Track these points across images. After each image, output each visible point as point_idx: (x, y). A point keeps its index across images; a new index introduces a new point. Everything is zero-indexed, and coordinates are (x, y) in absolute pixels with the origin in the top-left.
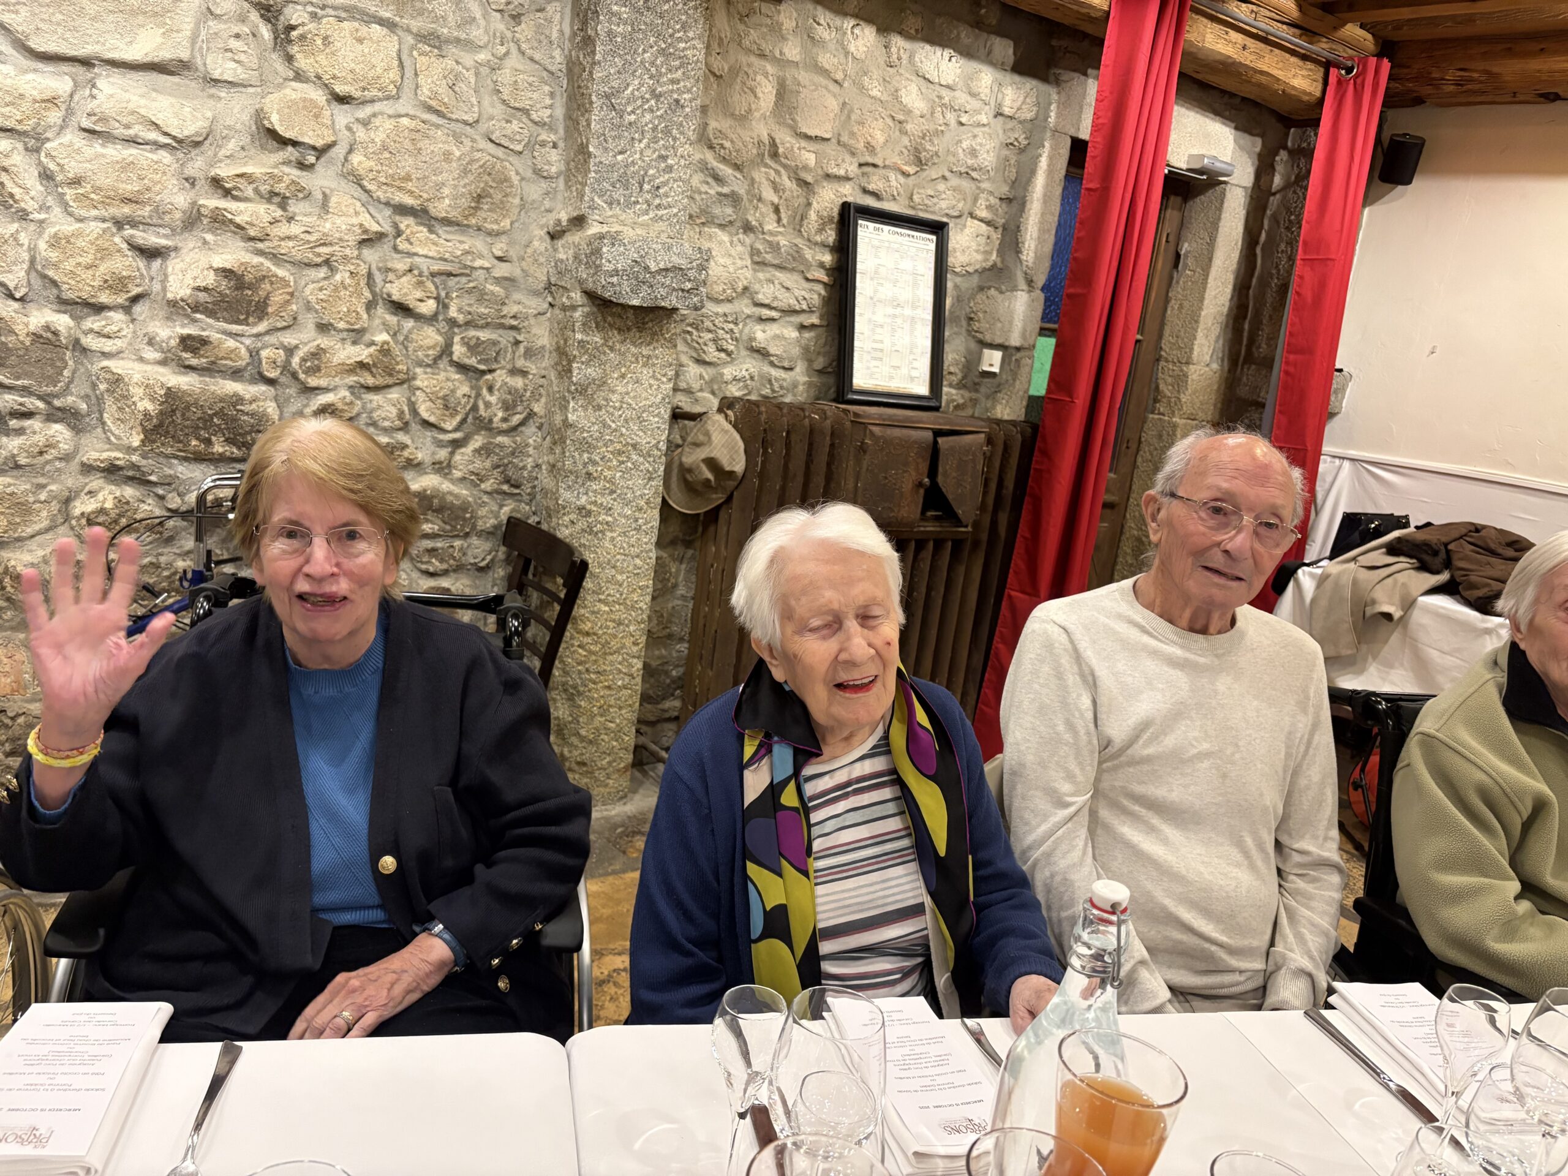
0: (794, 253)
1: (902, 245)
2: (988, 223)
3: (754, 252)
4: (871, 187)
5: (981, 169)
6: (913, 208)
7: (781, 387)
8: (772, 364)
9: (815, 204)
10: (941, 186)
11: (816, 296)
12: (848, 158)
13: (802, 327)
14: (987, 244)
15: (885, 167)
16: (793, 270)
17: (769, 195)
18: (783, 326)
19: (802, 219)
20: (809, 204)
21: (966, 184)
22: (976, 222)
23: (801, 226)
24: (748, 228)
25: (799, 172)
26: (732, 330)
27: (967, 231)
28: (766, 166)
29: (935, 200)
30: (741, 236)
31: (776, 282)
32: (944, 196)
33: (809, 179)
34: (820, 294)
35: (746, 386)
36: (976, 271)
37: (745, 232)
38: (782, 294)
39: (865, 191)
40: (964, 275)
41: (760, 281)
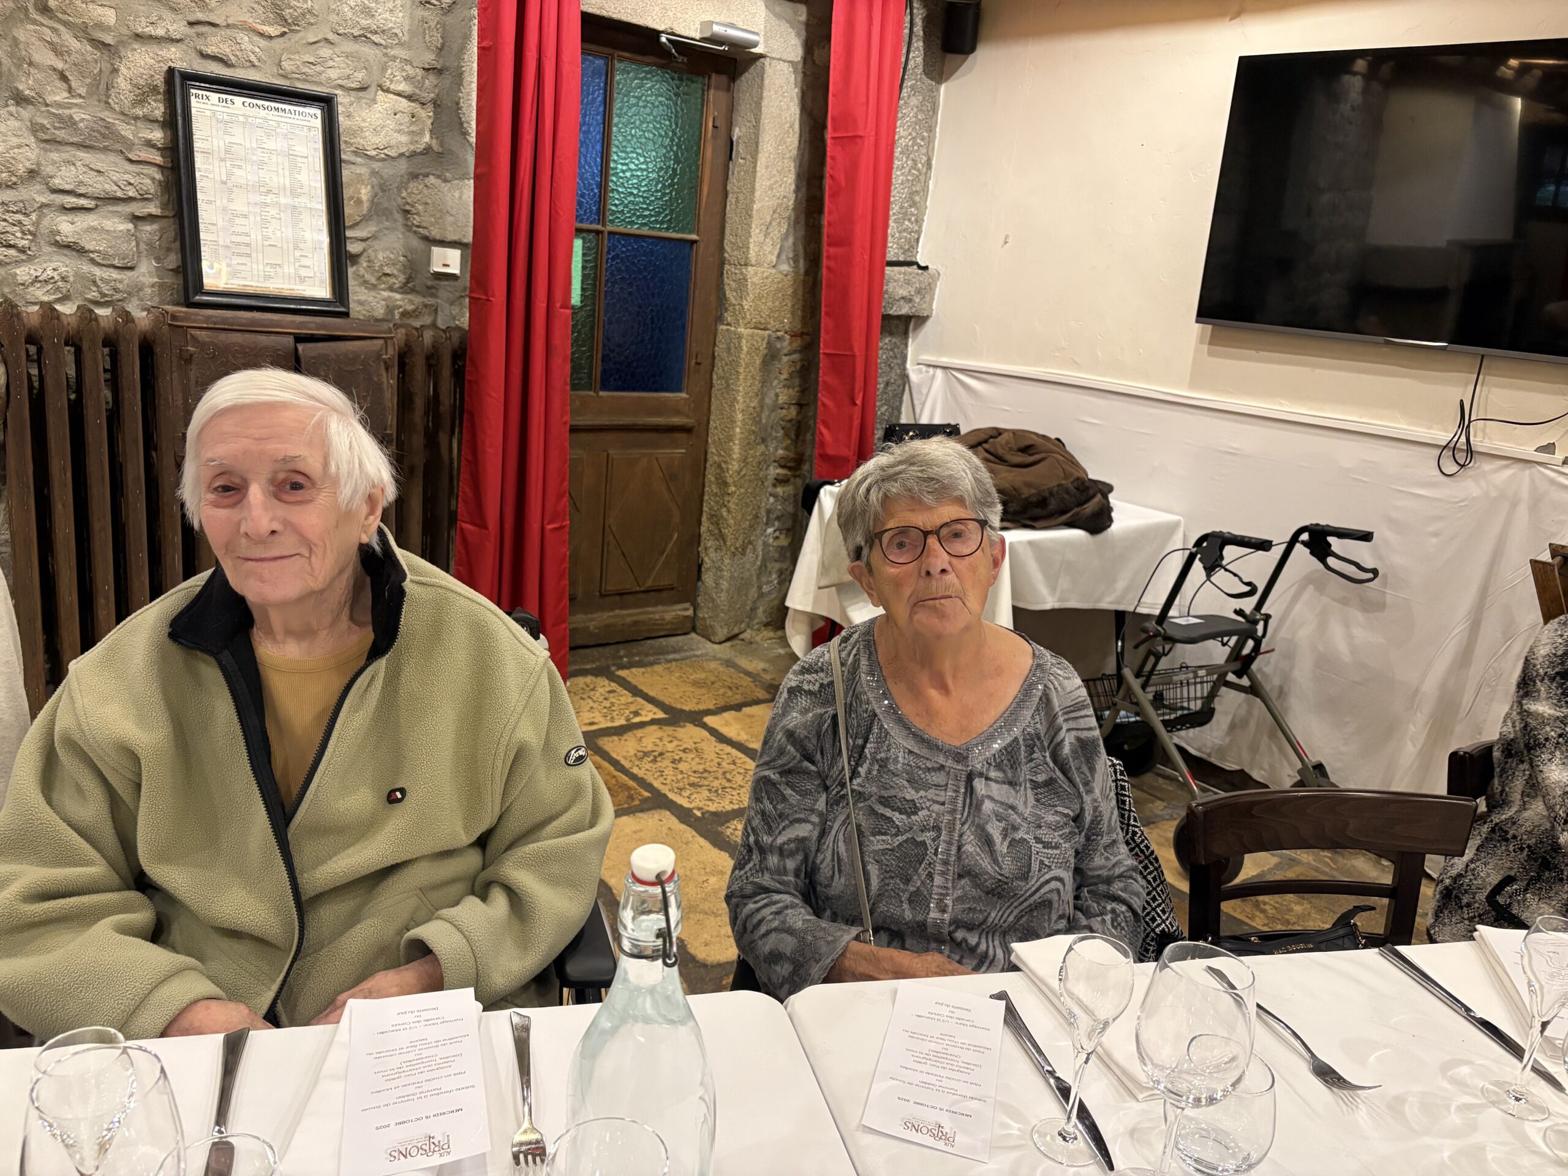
0: (103, 130)
1: (265, 118)
2: (409, 98)
3: (36, 129)
4: (210, 50)
5: (383, 32)
6: (285, 77)
7: (116, 290)
8: (93, 261)
9: (123, 70)
10: (325, 52)
11: (148, 181)
12: (168, 15)
13: (136, 219)
14: (412, 123)
15: (228, 26)
16: (105, 149)
17: (45, 57)
18: (104, 217)
19: (108, 89)
20: (115, 71)
21: (367, 50)
22: (391, 96)
23: (108, 96)
24: (21, 100)
25: (89, 30)
26: (20, 222)
27: (378, 107)
28: (34, 22)
29: (318, 68)
30: (13, 109)
31: (78, 164)
32: (331, 63)
33: (109, 39)
34: (153, 179)
35: (58, 289)
36: (402, 155)
37: (18, 104)
38: (90, 178)
39: (204, 56)
40: (383, 160)
41: (54, 163)
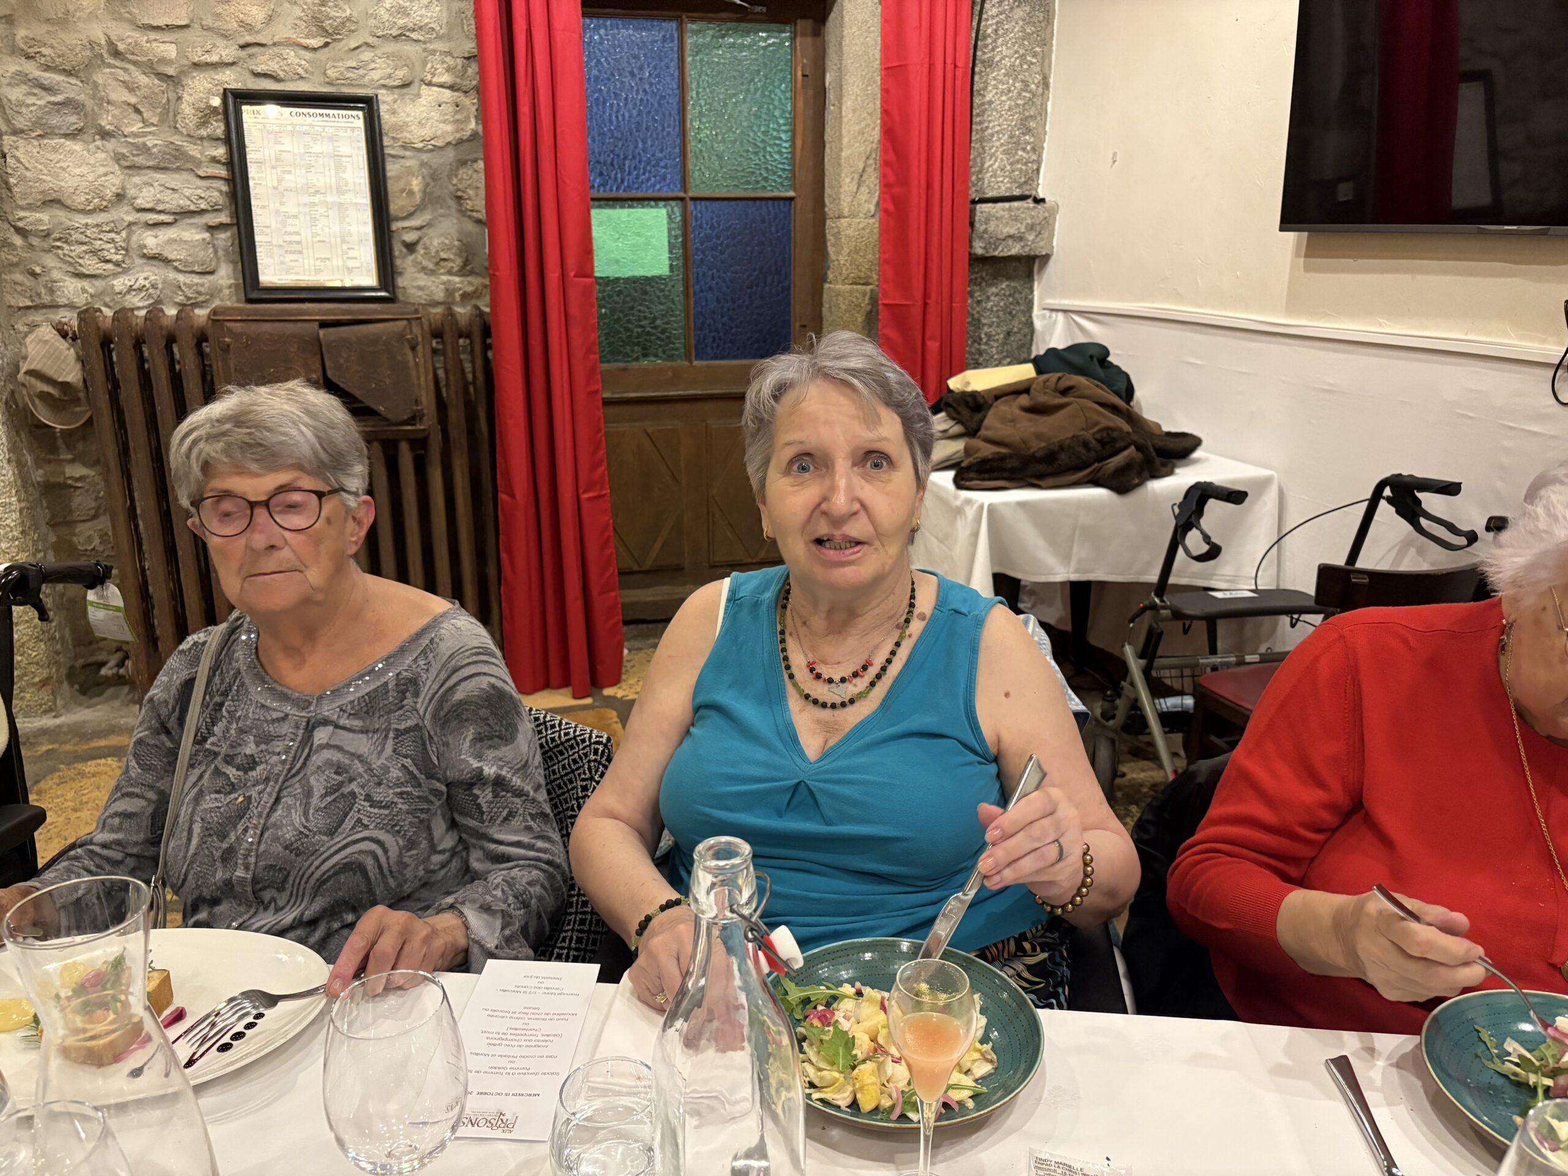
0: (173, 152)
1: (311, 126)
2: (451, 87)
3: (118, 158)
4: (259, 69)
5: (421, 28)
6: (330, 84)
7: (199, 293)
8: (176, 269)
9: (186, 97)
10: (367, 55)
11: (216, 194)
12: (220, 42)
13: (211, 228)
14: (456, 112)
15: (274, 44)
16: (178, 169)
17: (121, 95)
18: (183, 230)
19: (175, 116)
20: (179, 98)
21: (408, 49)
22: (435, 89)
23: (176, 122)
24: (105, 135)
25: (155, 66)
26: (113, 240)
27: (422, 101)
28: (110, 66)
29: (361, 72)
30: (99, 143)
31: (156, 184)
32: (373, 66)
33: (171, 71)
34: (221, 191)
35: (150, 296)
36: (449, 143)
37: (103, 138)
38: (167, 196)
39: (258, 75)
40: (431, 151)
41: (136, 186)
